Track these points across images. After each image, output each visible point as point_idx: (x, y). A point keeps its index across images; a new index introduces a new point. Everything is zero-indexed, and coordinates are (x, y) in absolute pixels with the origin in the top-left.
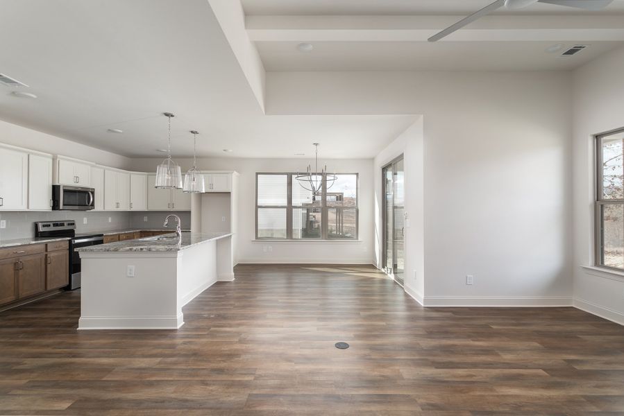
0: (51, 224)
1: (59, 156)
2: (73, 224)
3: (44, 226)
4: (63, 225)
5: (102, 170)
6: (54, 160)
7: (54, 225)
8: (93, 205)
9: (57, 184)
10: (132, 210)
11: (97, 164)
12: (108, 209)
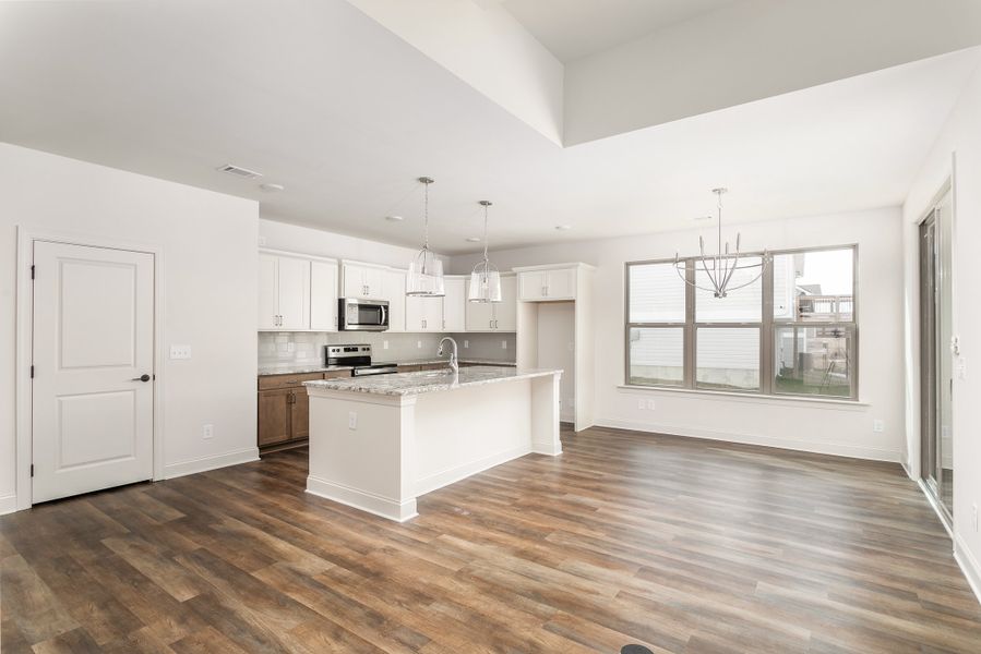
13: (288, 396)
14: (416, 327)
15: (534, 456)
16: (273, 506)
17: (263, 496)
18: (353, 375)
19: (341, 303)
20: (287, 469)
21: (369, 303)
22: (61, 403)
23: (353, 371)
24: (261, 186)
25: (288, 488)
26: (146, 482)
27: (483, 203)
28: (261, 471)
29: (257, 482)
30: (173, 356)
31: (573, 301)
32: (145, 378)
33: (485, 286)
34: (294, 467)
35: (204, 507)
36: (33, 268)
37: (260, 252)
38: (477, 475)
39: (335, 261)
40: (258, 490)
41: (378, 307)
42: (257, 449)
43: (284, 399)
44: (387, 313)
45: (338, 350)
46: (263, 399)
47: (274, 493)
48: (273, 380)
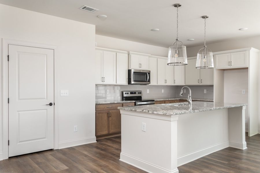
0: (129, 92)
1: (130, 52)
2: (141, 93)
3: (126, 93)
4: (135, 93)
5: (156, 59)
6: (129, 54)
7: (131, 93)
8: (149, 81)
9: (130, 69)
10: (175, 84)
11: (151, 55)
12: (160, 84)
13: (108, 113)
14: (162, 83)
15: (230, 149)
16: (106, 166)
17: (101, 161)
18: (135, 105)
19: (129, 71)
20: (109, 148)
21: (141, 71)
22: (19, 114)
23: (135, 103)
24: (97, 16)
25: (111, 157)
26: (51, 150)
27: (203, 17)
28: (97, 148)
29: (97, 153)
30: (61, 95)
31: (247, 68)
32: (51, 104)
33: (204, 60)
34: (112, 147)
35: (76, 165)
36: (8, 56)
37: (96, 49)
38: (203, 157)
39: (127, 52)
40: (98, 158)
41: (146, 73)
42: (95, 137)
43: (106, 115)
44: (149, 76)
45: (128, 93)
46: (97, 114)
47: (105, 159)
48: (101, 106)
